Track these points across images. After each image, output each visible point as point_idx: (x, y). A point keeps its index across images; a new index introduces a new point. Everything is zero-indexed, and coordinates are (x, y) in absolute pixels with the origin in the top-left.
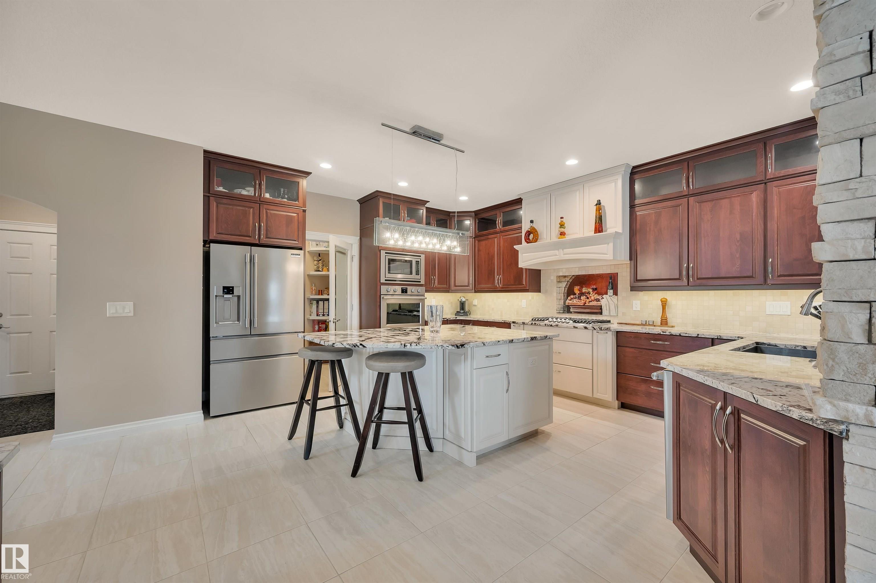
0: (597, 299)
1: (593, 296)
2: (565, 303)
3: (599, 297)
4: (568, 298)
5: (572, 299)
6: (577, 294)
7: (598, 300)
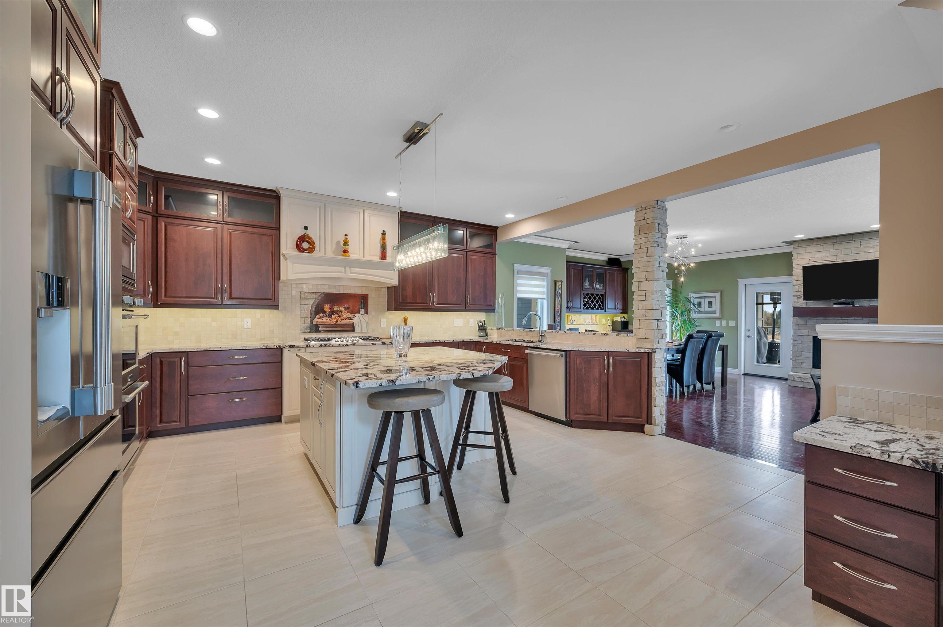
0: (349, 317)
1: (345, 314)
2: (312, 321)
3: (352, 316)
4: (316, 317)
5: (322, 317)
6: (328, 312)
7: (351, 319)
